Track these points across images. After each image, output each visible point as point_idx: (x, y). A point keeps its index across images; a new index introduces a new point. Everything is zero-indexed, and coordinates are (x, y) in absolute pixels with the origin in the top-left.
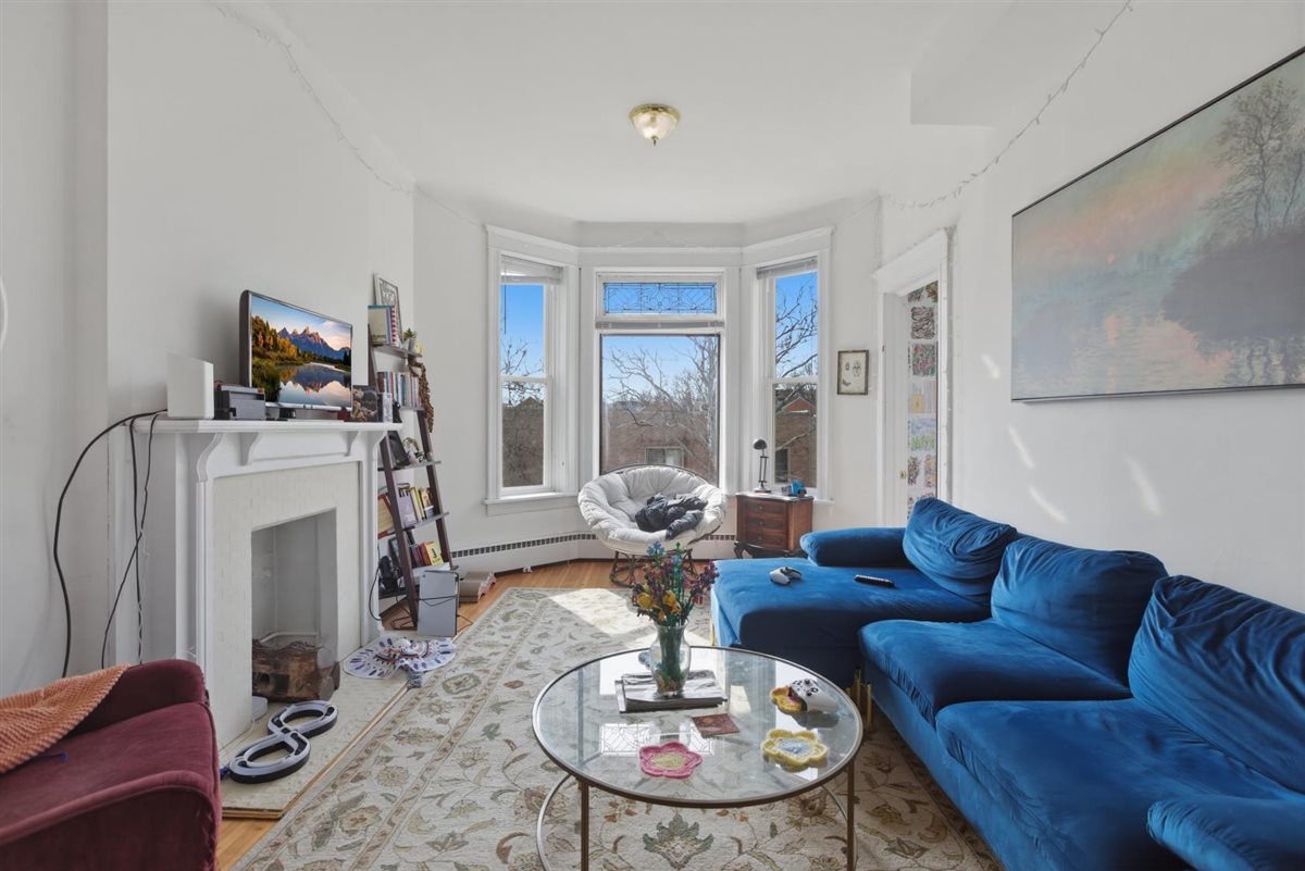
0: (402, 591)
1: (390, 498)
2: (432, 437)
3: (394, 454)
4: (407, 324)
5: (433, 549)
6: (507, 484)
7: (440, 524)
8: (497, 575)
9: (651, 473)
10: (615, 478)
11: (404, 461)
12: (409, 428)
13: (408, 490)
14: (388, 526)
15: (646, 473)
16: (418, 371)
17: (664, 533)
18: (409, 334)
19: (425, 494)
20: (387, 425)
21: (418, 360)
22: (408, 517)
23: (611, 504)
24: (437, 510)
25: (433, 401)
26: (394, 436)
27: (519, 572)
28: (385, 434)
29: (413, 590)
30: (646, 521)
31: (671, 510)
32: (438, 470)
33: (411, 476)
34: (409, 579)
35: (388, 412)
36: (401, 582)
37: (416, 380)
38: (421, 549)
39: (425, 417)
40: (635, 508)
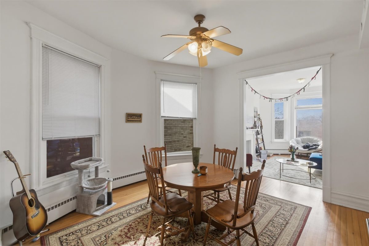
0: (259, 153)
1: (257, 139)
2: (262, 130)
3: (257, 133)
4: (258, 113)
5: (263, 148)
6: (276, 138)
7: (264, 144)
8: (274, 154)
9: (308, 138)
10: (299, 139)
11: (259, 134)
12: (259, 130)
13: (259, 138)
14: (257, 143)
15: (306, 138)
16: (260, 120)
17: (307, 149)
18: (259, 115)
19: (261, 139)
20: (257, 129)
21: (260, 118)
22: (259, 142)
23: (297, 144)
24: (263, 142)
25: (263, 125)
26: (257, 130)
27: (278, 154)
28: (256, 131)
29: (260, 153)
30: (304, 147)
31: (310, 146)
32: (263, 135)
33: (260, 136)
34: (259, 151)
35: (257, 127)
36: (258, 152)
37: (260, 122)
38: (261, 148)
39: (261, 127)
40: (303, 145)
